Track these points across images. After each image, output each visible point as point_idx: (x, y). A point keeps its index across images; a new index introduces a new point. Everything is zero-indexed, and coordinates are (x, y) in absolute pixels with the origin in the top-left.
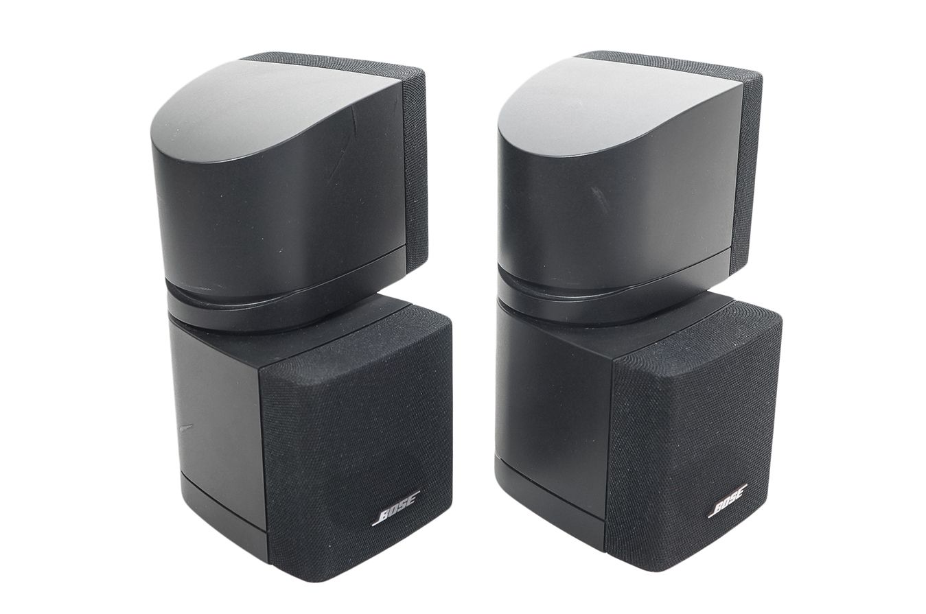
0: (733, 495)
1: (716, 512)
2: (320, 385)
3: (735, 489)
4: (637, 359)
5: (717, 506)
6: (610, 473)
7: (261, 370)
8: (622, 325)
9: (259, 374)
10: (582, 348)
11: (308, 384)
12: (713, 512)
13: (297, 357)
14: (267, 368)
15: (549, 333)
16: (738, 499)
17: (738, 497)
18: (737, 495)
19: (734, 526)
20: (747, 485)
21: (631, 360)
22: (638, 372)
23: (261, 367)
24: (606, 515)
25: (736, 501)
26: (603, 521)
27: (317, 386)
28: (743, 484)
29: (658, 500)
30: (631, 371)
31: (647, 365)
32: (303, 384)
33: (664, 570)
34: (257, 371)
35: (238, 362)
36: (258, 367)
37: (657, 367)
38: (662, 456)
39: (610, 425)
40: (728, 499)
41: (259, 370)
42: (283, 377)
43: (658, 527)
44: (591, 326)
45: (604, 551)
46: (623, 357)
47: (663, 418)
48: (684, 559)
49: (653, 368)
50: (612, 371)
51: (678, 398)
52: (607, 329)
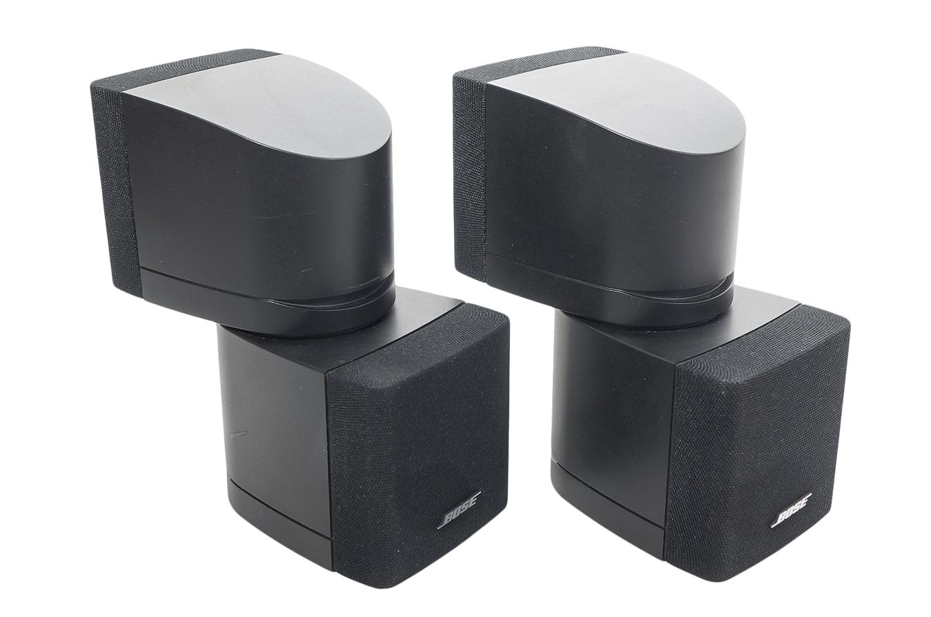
0: (796, 505)
1: (779, 521)
2: (392, 388)
3: (799, 498)
4: (701, 365)
5: (781, 515)
6: (671, 480)
7: (328, 373)
8: (683, 328)
9: (325, 378)
10: (643, 351)
11: (380, 387)
12: (776, 522)
13: (362, 360)
14: (334, 371)
15: (609, 336)
16: (802, 509)
17: (802, 506)
18: (801, 504)
19: (797, 536)
20: (811, 494)
21: (694, 364)
22: (702, 377)
23: (328, 371)
24: (665, 522)
25: (800, 510)
26: (662, 528)
27: (388, 389)
28: (807, 493)
29: (720, 508)
30: (694, 376)
31: (711, 370)
32: (373, 387)
33: (725, 580)
34: (323, 374)
35: (301, 366)
36: (325, 371)
37: (721, 373)
38: (725, 464)
39: (671, 432)
40: (792, 508)
41: (325, 373)
42: (352, 381)
43: (719, 537)
44: (651, 329)
45: (663, 559)
46: (686, 362)
47: (727, 425)
48: (746, 569)
49: (717, 373)
50: (675, 375)
51: (743, 405)
52: (669, 332)
